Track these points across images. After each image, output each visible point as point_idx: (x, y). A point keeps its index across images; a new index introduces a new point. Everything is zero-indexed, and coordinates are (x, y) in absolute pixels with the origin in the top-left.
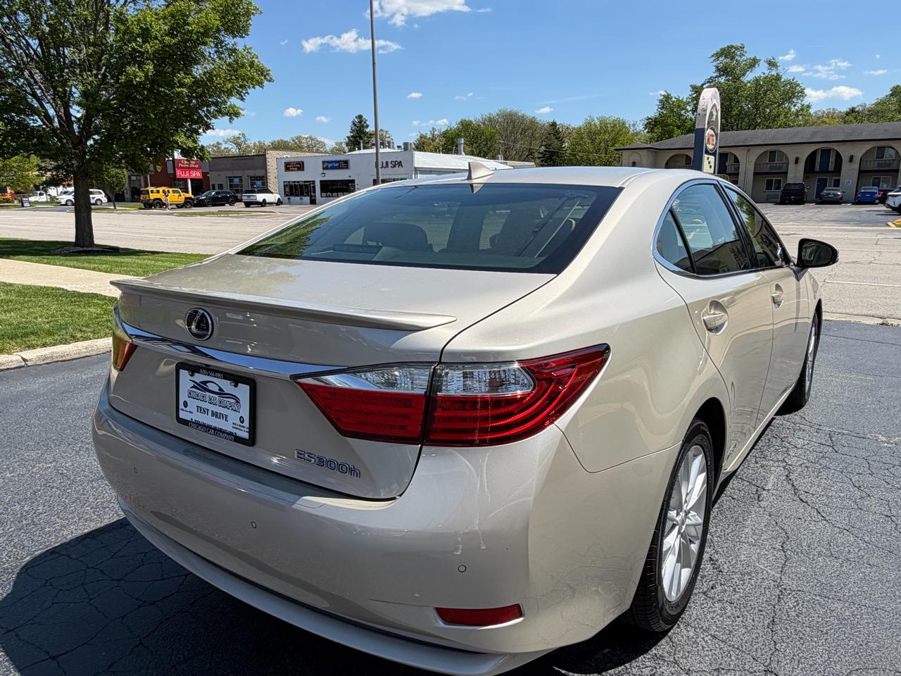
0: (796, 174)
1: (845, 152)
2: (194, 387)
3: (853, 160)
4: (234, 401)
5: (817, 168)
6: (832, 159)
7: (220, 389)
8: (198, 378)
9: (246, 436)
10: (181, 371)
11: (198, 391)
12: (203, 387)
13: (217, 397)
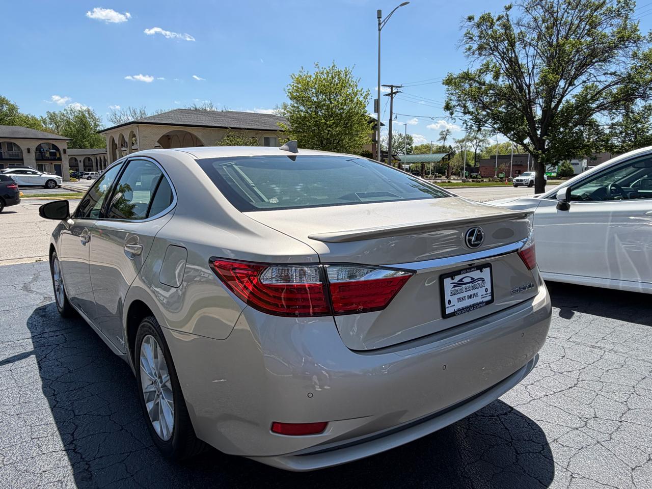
2: (455, 286)
4: (481, 281)
7: (472, 279)
8: (457, 278)
9: (489, 298)
10: (445, 280)
11: (457, 288)
12: (460, 283)
13: (470, 284)
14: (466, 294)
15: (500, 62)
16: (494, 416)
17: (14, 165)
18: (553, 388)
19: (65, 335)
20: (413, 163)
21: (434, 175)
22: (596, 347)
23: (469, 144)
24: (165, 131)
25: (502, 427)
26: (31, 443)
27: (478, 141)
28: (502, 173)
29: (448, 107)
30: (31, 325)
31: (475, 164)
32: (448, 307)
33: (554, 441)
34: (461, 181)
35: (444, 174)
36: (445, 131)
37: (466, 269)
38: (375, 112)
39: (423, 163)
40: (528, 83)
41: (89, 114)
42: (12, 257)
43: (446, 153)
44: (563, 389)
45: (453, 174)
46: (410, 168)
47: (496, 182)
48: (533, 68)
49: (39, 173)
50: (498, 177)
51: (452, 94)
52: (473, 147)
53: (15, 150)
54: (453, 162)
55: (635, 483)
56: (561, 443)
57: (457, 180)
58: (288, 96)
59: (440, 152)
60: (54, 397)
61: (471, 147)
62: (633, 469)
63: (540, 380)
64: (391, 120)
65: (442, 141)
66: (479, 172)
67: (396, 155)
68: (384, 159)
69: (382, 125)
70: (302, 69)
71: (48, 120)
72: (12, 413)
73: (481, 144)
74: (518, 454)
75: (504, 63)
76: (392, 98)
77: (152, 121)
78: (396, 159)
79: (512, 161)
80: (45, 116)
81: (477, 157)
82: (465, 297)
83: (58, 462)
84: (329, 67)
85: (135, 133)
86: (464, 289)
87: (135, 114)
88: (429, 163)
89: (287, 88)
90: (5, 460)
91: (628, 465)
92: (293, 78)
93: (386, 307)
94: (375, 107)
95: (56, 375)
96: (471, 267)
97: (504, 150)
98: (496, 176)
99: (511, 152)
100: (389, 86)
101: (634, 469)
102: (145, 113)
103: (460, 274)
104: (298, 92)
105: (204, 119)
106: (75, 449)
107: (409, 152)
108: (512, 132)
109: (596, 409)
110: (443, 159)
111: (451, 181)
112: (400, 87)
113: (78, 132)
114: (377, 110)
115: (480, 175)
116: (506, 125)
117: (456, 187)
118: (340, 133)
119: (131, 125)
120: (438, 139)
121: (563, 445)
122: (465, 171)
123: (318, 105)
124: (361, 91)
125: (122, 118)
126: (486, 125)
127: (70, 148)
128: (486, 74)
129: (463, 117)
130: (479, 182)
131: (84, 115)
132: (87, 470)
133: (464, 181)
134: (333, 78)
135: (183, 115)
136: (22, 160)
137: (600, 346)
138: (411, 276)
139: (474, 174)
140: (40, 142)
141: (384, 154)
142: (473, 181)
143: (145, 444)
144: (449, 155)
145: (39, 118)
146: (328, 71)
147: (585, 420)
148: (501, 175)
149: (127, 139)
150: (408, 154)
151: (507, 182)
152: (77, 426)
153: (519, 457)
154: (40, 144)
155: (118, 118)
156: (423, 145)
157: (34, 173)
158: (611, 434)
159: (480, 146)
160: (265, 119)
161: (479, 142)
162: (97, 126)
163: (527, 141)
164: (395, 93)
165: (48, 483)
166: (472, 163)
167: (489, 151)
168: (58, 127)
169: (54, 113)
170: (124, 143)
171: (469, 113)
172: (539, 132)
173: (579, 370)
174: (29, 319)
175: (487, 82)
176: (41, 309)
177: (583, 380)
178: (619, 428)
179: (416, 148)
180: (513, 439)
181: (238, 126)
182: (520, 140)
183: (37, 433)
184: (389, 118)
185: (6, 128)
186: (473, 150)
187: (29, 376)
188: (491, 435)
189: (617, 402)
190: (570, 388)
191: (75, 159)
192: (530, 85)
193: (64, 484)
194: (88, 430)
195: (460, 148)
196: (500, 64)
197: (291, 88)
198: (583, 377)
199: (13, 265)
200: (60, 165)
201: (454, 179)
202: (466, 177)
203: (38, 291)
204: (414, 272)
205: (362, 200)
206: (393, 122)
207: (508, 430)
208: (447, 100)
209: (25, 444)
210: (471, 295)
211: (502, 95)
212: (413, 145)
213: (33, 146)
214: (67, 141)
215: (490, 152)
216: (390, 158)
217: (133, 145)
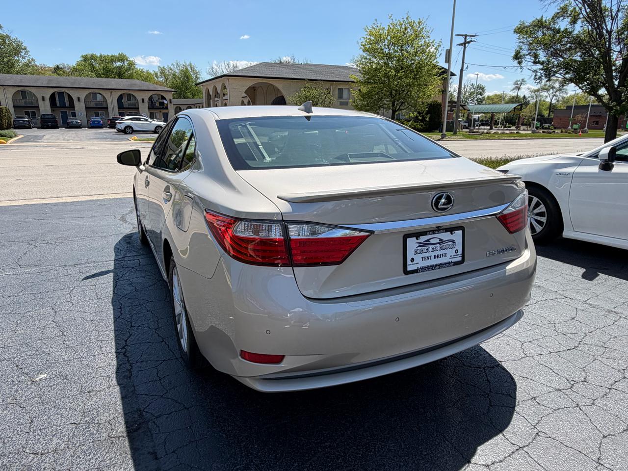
0: (45, 108)
1: (74, 95)
2: (420, 246)
3: (80, 100)
4: (451, 243)
5: (58, 104)
6: (66, 99)
7: (441, 240)
8: (423, 239)
9: (460, 259)
10: (408, 239)
11: (423, 248)
12: (427, 243)
13: (438, 245)
14: (433, 254)
15: (580, 5)
16: (481, 368)
17: (132, 113)
18: (551, 348)
19: (141, 260)
20: (483, 113)
21: (503, 125)
22: (612, 311)
23: (545, 94)
24: (250, 83)
25: (485, 378)
26: (96, 344)
27: (555, 90)
28: (576, 124)
29: (518, 57)
30: (117, 249)
31: (549, 114)
32: (410, 265)
33: (532, 399)
34: (531, 132)
35: (514, 124)
36: (519, 81)
37: (433, 231)
38: (446, 62)
39: (493, 113)
40: (609, 29)
41: (191, 68)
42: (120, 192)
43: (518, 103)
44: (560, 350)
45: (523, 124)
46: (479, 118)
47: (569, 133)
48: (618, 11)
49: (150, 120)
50: (572, 129)
51: (523, 43)
52: (548, 97)
53: (133, 101)
54: (525, 113)
55: (601, 450)
56: (538, 401)
57: (527, 130)
58: (361, 48)
59: (513, 102)
60: (120, 310)
61: (547, 97)
62: (604, 437)
63: (539, 339)
64: (462, 70)
65: (516, 91)
66: (553, 123)
67: (465, 106)
68: (453, 109)
69: (453, 74)
70: (376, 21)
71: (159, 74)
72: (88, 319)
73: (558, 93)
74: (491, 406)
75: (585, 8)
76: (465, 48)
77: (240, 74)
78: (465, 109)
79: (589, 112)
80: (157, 70)
81: (552, 108)
82: (431, 256)
83: (110, 361)
84: (403, 19)
85: (226, 85)
86: (431, 249)
87: (229, 67)
88: (499, 113)
89: (360, 42)
90: (75, 355)
91: (600, 432)
92: (366, 31)
93: (342, 263)
94: (446, 58)
95: (125, 292)
96: (438, 229)
97: (583, 100)
98: (570, 127)
99: (590, 102)
100: (462, 35)
101: (606, 436)
102: (237, 67)
103: (426, 235)
104: (371, 44)
105: (285, 72)
106: (125, 353)
107: (480, 102)
108: (585, 83)
109: (588, 374)
110: (515, 108)
111: (520, 132)
112: (474, 36)
113: (182, 83)
114: (448, 60)
115: (552, 125)
116: (579, 75)
117: (524, 138)
118: (409, 85)
119: (222, 78)
120: (512, 89)
121: (539, 404)
122: (535, 122)
123: (389, 57)
124: (433, 42)
125: (218, 71)
126: (557, 75)
127: (176, 98)
128: (564, 19)
129: (533, 67)
130: (550, 133)
131: (187, 69)
132: (130, 370)
133: (533, 132)
134: (406, 29)
135: (267, 68)
136: (138, 108)
137: (617, 311)
138: (368, 236)
139: (547, 125)
140: (151, 94)
141: (454, 104)
142: (543, 132)
143: (176, 355)
144: (521, 105)
145: (152, 73)
146: (402, 22)
147: (572, 383)
148: (575, 126)
149: (219, 91)
150: (479, 104)
151: (580, 133)
152: (131, 335)
153: (492, 409)
154: (152, 95)
155: (215, 71)
156: (496, 95)
157: (146, 120)
158: (594, 400)
159: (557, 96)
160: (340, 71)
161: (556, 92)
162: (197, 78)
163: (602, 91)
164: (469, 42)
165: (100, 376)
166: (546, 113)
167: (566, 101)
168: (167, 80)
169: (164, 68)
170: (217, 95)
171: (539, 62)
172: (616, 83)
173: (585, 333)
174: (117, 244)
175: (562, 30)
176: (128, 237)
177: (586, 344)
178: (606, 395)
179: (489, 97)
180: (490, 392)
181: (315, 78)
182: (593, 91)
183: (101, 337)
184: (461, 68)
185: (126, 81)
186: (548, 100)
187: (106, 291)
188: (471, 385)
189: (614, 369)
190: (568, 350)
191: (180, 108)
192: (611, 31)
193: (111, 379)
194: (138, 339)
195: (535, 98)
196: (580, 9)
197: (364, 41)
198: (587, 340)
199: (120, 199)
200: (167, 113)
201: (524, 130)
202: (537, 128)
203: (131, 221)
204: (372, 232)
205: (351, 161)
206: (464, 71)
207: (490, 383)
208: (517, 49)
209: (91, 344)
210: (438, 256)
211: (578, 43)
212: (486, 94)
213: (146, 96)
214: (173, 92)
215: (567, 103)
216: (458, 108)
217: (224, 96)
